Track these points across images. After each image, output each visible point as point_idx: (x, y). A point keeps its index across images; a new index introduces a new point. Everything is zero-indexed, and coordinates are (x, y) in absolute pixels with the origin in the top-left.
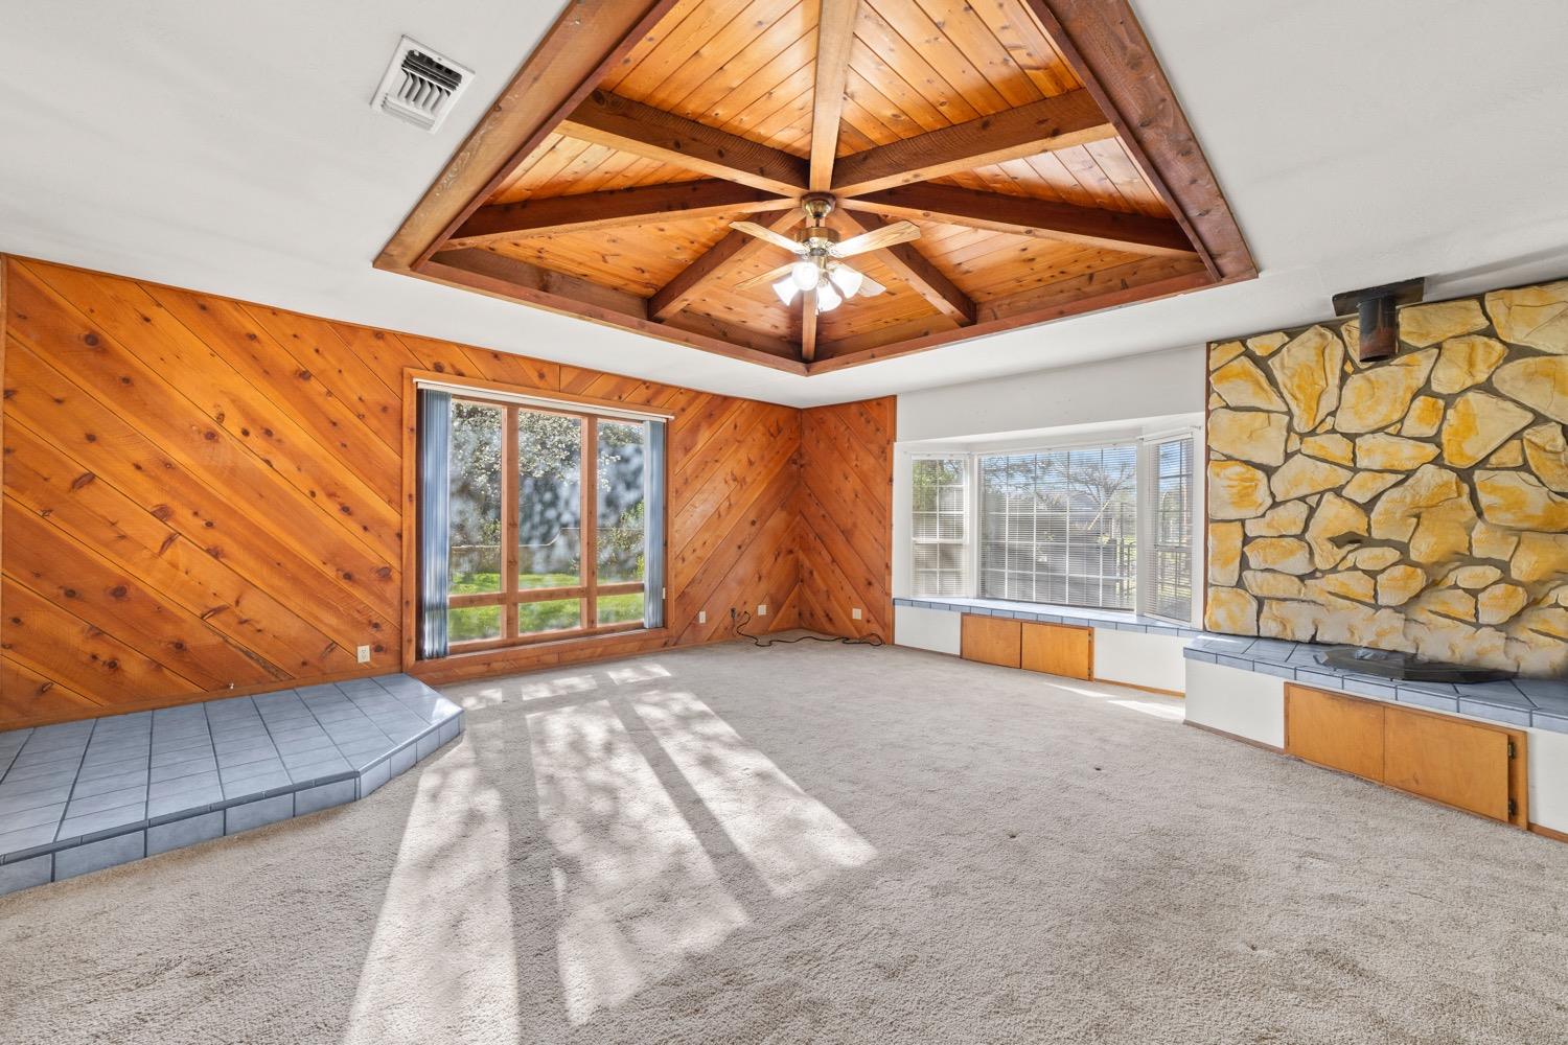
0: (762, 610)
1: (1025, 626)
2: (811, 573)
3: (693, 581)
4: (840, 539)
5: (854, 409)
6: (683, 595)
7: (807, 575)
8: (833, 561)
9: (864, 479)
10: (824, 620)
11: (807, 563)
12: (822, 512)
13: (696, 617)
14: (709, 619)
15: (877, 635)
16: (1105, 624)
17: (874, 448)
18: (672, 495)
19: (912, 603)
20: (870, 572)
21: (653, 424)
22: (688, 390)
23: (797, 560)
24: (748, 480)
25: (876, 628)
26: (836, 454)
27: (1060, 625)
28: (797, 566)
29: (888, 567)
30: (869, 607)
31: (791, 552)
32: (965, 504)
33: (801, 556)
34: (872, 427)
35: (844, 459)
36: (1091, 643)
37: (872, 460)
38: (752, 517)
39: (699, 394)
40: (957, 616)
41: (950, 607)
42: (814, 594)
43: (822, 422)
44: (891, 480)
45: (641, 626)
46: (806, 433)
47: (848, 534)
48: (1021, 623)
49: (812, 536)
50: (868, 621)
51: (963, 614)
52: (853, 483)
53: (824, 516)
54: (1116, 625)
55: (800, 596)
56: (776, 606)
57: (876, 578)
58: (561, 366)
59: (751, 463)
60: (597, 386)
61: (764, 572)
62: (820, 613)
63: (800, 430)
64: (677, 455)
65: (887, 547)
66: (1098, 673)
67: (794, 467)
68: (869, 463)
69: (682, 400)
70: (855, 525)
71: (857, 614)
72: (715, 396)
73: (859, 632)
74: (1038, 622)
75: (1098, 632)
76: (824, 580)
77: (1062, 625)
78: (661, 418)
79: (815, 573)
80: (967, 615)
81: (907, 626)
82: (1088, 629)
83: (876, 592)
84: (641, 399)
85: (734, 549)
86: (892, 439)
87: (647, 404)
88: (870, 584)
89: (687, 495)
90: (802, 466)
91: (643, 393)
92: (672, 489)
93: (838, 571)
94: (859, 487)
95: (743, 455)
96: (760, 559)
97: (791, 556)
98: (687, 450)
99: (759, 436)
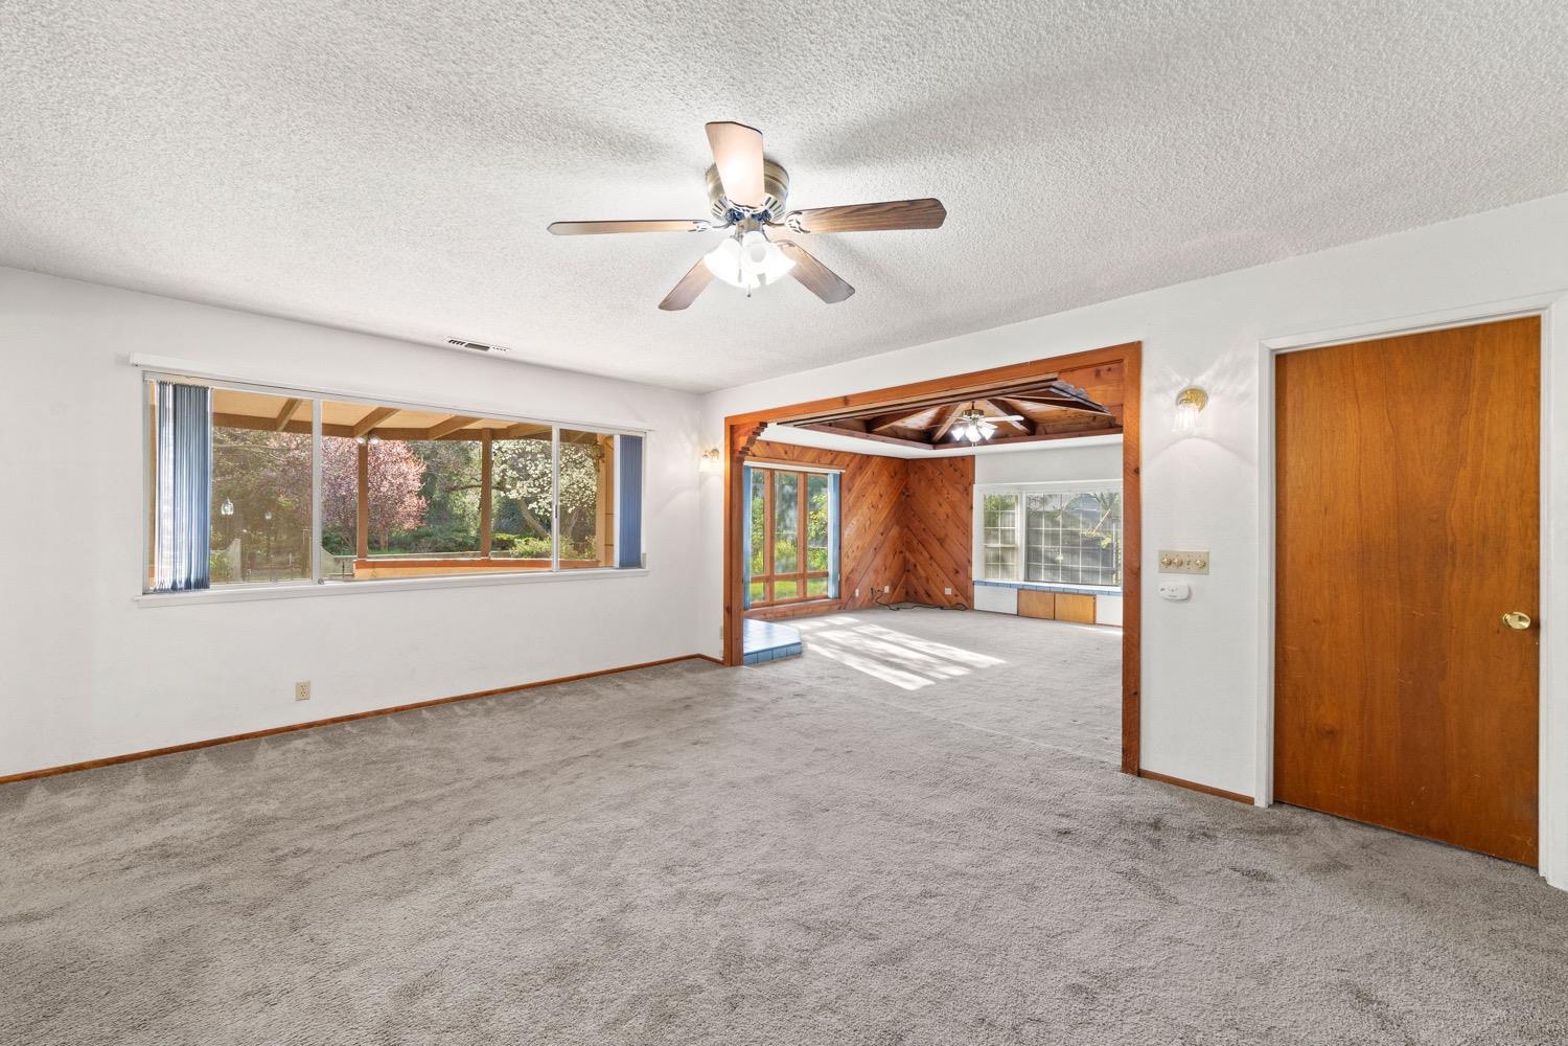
0: (887, 589)
1: (1057, 595)
2: (915, 566)
3: (852, 571)
4: (936, 544)
5: (946, 461)
6: (848, 579)
7: (911, 568)
8: (931, 558)
9: (953, 506)
10: (925, 596)
11: (912, 560)
12: (923, 526)
13: (854, 593)
14: (860, 593)
15: (962, 603)
16: (1102, 593)
17: (960, 487)
18: (843, 517)
19: (986, 584)
20: (957, 564)
21: (835, 475)
22: (851, 453)
23: (905, 558)
24: (880, 506)
25: (961, 600)
26: (933, 490)
27: (1077, 594)
28: (905, 561)
29: (970, 562)
30: (956, 587)
31: (901, 552)
32: (1017, 523)
33: (907, 554)
34: (958, 474)
35: (939, 492)
36: (1095, 604)
37: (958, 495)
38: (881, 531)
39: (855, 454)
40: (1014, 592)
41: (1010, 586)
42: (917, 579)
43: (922, 468)
44: (972, 508)
45: (827, 597)
46: (912, 475)
47: (941, 541)
48: (1055, 593)
49: (915, 542)
50: (956, 596)
51: (1019, 590)
52: (946, 508)
53: (924, 529)
54: (1109, 593)
55: (907, 581)
56: (894, 588)
57: (962, 568)
58: (794, 446)
59: (881, 496)
60: (810, 456)
61: (888, 565)
62: (921, 592)
63: (907, 473)
64: (845, 493)
65: (969, 549)
66: (1098, 621)
67: (904, 497)
68: (956, 496)
69: (848, 459)
70: (946, 535)
71: (948, 591)
72: (863, 455)
73: (950, 602)
74: (1064, 592)
75: (1099, 597)
76: (925, 571)
77: (1078, 594)
78: (837, 472)
79: (918, 567)
80: (1021, 590)
81: (981, 597)
82: (1093, 595)
83: (961, 577)
84: (829, 462)
85: (872, 550)
86: (972, 482)
87: (831, 464)
88: (957, 572)
89: (850, 518)
90: (908, 496)
91: (830, 457)
92: (843, 514)
93: (934, 563)
94: (949, 511)
95: (877, 491)
96: (886, 556)
97: (901, 555)
98: (850, 490)
99: (885, 478)
